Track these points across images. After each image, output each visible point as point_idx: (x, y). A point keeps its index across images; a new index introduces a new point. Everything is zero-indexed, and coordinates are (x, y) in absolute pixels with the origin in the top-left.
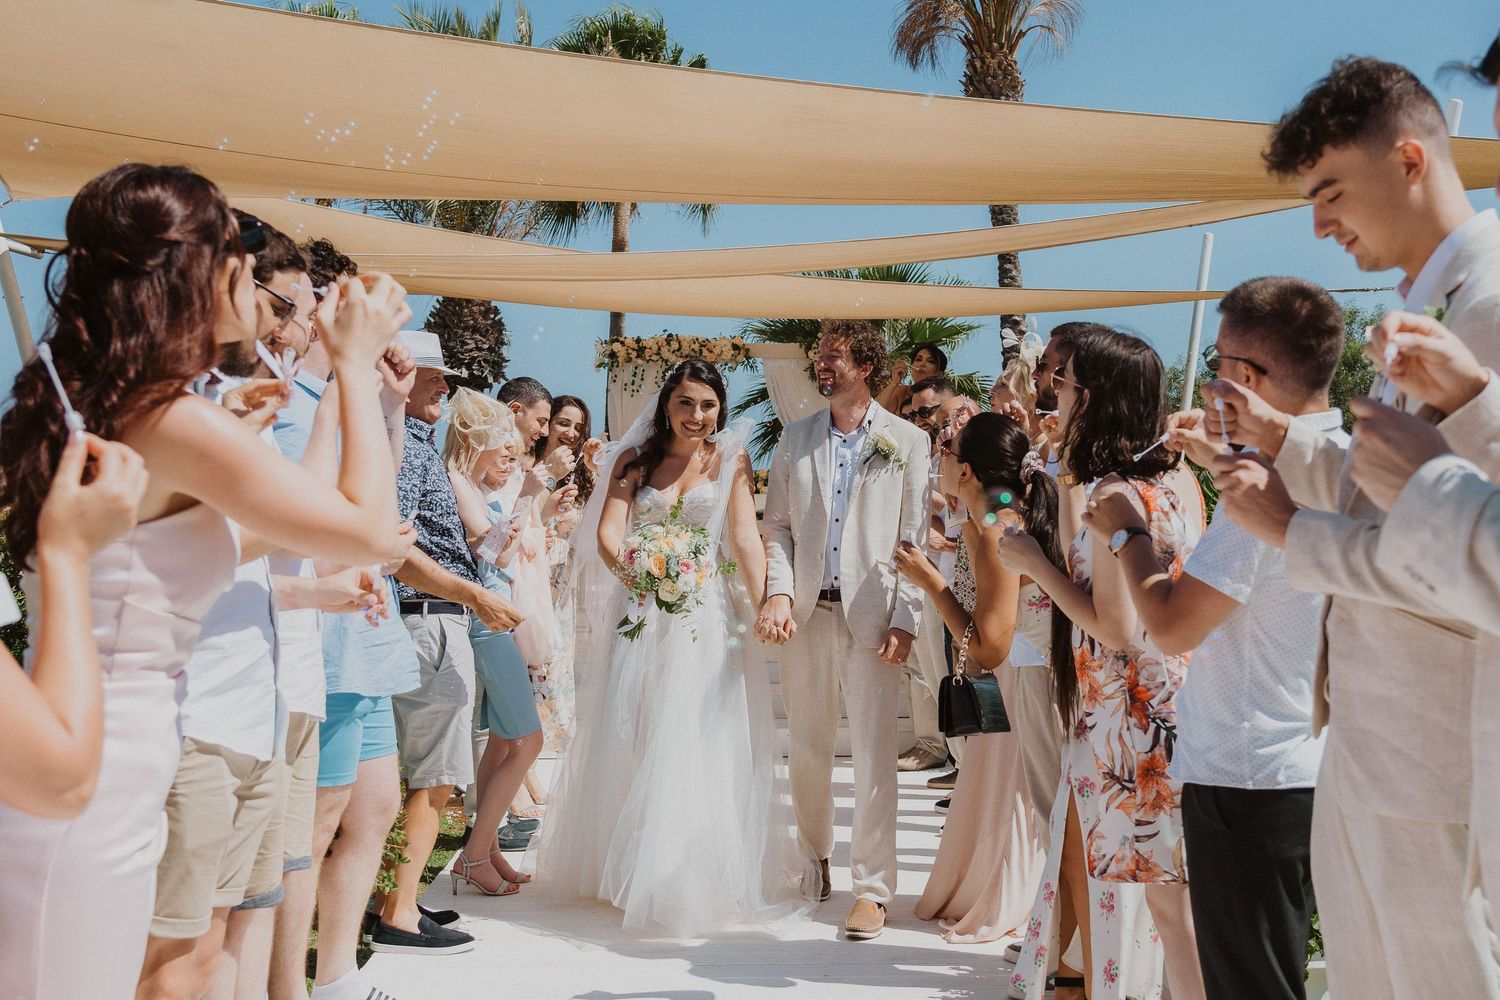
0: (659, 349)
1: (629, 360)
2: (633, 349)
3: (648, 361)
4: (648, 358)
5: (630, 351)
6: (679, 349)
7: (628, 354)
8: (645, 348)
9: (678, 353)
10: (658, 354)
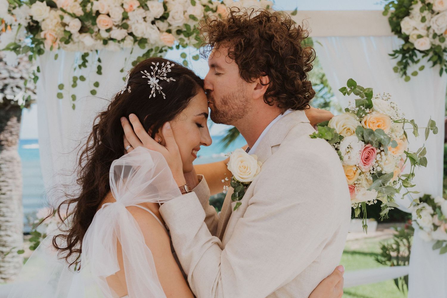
0: (125, 17)
1: (68, 39)
2: (74, 16)
3: (105, 42)
4: (105, 35)
5: (67, 19)
6: (164, 18)
7: (64, 25)
8: (98, 13)
9: (163, 25)
10: (125, 26)
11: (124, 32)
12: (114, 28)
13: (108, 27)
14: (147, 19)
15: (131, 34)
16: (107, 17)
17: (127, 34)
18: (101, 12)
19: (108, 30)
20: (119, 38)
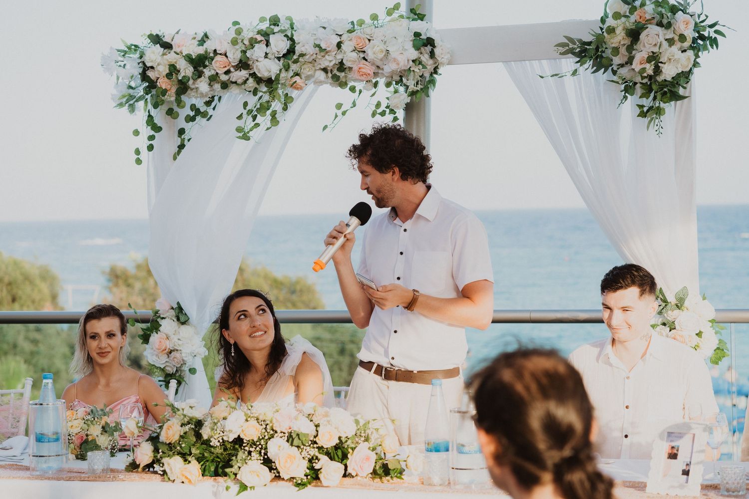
11: (244, 73)
12: (232, 69)
13: (226, 69)
14: (269, 56)
15: (253, 75)
16: (224, 56)
17: (248, 76)
18: (218, 52)
19: (228, 72)
20: (240, 81)
